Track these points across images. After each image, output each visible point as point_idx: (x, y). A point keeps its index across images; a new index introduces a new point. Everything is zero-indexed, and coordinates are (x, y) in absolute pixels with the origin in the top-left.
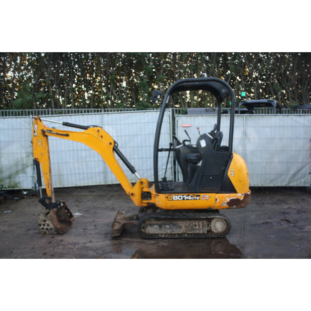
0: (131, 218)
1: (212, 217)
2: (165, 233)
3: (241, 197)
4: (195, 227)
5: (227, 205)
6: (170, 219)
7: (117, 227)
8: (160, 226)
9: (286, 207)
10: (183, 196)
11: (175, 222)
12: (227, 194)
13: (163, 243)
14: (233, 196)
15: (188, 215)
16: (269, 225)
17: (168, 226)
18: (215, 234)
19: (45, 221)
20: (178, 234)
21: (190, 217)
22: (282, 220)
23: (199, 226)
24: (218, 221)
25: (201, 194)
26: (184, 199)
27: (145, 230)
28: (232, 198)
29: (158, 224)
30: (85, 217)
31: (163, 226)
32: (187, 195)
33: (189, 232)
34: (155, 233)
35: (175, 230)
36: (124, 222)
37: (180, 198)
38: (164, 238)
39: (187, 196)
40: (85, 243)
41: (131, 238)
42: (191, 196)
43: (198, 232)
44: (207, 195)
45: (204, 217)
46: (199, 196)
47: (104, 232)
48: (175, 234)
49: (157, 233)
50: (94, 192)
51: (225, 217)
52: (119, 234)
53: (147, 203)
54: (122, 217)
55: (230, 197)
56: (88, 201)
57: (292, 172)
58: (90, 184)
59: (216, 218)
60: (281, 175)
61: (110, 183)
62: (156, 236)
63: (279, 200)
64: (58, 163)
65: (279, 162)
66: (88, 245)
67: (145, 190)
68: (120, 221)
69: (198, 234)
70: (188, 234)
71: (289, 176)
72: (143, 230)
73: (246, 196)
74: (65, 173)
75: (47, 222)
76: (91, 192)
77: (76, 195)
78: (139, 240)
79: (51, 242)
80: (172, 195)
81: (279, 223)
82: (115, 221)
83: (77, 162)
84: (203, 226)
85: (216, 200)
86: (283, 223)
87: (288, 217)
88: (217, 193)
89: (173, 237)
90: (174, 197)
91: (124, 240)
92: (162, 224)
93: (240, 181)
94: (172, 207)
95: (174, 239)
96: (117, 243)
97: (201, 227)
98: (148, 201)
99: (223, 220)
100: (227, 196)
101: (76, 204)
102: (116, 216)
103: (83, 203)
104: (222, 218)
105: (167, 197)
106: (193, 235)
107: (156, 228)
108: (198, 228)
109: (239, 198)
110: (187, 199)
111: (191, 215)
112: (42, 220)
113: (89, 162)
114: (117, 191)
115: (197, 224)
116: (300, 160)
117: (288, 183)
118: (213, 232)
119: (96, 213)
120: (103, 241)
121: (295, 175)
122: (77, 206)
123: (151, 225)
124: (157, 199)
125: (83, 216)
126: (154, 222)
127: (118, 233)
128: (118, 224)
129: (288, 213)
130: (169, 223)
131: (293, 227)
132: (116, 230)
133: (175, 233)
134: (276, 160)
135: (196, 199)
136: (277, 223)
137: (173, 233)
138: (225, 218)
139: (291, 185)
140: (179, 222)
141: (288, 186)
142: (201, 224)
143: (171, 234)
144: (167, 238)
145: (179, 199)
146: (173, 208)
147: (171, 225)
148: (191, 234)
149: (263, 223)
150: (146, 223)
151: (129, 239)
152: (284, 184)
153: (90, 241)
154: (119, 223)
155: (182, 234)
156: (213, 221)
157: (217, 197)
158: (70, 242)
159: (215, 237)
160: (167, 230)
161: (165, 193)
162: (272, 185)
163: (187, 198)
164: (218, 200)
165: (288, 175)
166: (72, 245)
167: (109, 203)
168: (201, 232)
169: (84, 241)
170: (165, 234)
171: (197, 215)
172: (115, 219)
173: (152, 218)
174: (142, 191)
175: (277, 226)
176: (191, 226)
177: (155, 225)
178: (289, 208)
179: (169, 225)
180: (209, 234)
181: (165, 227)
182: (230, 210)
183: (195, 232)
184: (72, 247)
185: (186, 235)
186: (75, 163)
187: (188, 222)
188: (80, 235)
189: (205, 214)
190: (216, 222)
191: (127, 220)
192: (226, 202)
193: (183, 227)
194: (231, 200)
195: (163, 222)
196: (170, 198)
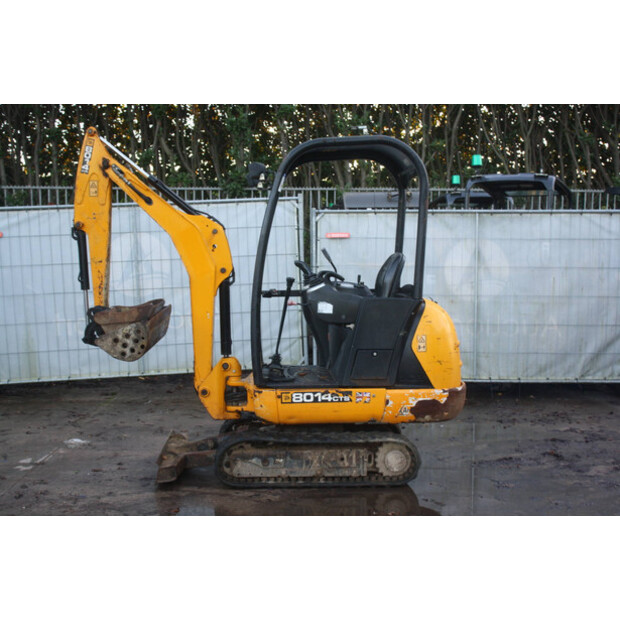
0: (201, 446)
1: (377, 440)
2: (276, 475)
3: (441, 396)
4: (341, 464)
5: (411, 415)
6: (285, 444)
7: (170, 462)
8: (265, 461)
9: (563, 427)
10: (314, 393)
11: (297, 452)
12: (411, 391)
13: (270, 497)
14: (423, 394)
15: (326, 435)
16: (511, 465)
17: (281, 461)
18: (384, 478)
20: (304, 478)
21: (328, 441)
22: (544, 454)
23: (350, 459)
24: (392, 449)
25: (354, 391)
26: (316, 400)
27: (231, 471)
28: (421, 399)
29: (259, 457)
30: (94, 448)
31: (271, 460)
32: (323, 391)
33: (327, 474)
34: (253, 475)
35: (296, 468)
36: (186, 453)
37: (308, 397)
38: (274, 487)
39: (323, 394)
40: (99, 498)
41: (200, 487)
42: (333, 395)
43: (347, 473)
44: (368, 392)
45: (361, 441)
46: (350, 393)
47: (142, 476)
48: (297, 479)
49: (259, 475)
50: (113, 394)
51: (407, 440)
52: (173, 479)
53: (237, 411)
54: (182, 444)
55: (417, 396)
56: (100, 414)
57: (591, 348)
58: (104, 376)
59: (387, 442)
60: (564, 355)
61: (153, 373)
62: (256, 481)
63: (556, 414)
64: (27, 324)
65: (558, 325)
66: (104, 500)
67: (234, 382)
68: (177, 452)
69: (348, 478)
70: (326, 478)
71: (583, 358)
72: (227, 470)
73: (452, 394)
74: (43, 348)
76: (107, 395)
77: (71, 402)
78: (217, 491)
79: (21, 496)
80: (292, 391)
81: (535, 460)
82: (166, 451)
83: (73, 322)
84: (358, 460)
85: (387, 402)
86: (544, 460)
87: (562, 450)
88: (388, 388)
89: (293, 484)
90: (294, 395)
91: (184, 491)
92: (269, 456)
93: (440, 362)
94: (291, 418)
95: (295, 487)
96: (167, 496)
97: (354, 461)
98: (239, 408)
99: (405, 449)
100: (411, 395)
101: (73, 420)
102: (168, 442)
103: (88, 420)
104: (401, 444)
105: (280, 397)
106: (336, 480)
107: (256, 465)
108: (347, 464)
109: (437, 399)
110: (323, 401)
111: (333, 436)
114: (169, 392)
115: (345, 456)
116: (611, 319)
117: (582, 376)
118: (382, 474)
119: (120, 438)
120: (139, 493)
121: (597, 355)
122: (74, 424)
123: (245, 458)
124: (257, 400)
125: (89, 445)
126: (250, 450)
127: (173, 476)
128: (172, 456)
129: (562, 441)
130: (283, 453)
131: (565, 467)
132: (166, 468)
133: (296, 475)
134: (553, 319)
135: (343, 401)
136: (531, 459)
137: (292, 475)
138: (407, 443)
139: (589, 379)
140: (305, 452)
141: (580, 381)
142: (354, 457)
143: (289, 478)
144: (280, 488)
145: (306, 400)
146: (293, 421)
147: (288, 458)
148: (333, 478)
149: (500, 460)
150: (234, 453)
151: (196, 489)
152: (571, 378)
153: (110, 494)
154: (175, 455)
155: (312, 478)
156: (380, 449)
157: (388, 397)
158: (64, 495)
159: (384, 484)
160: (280, 468)
161: (276, 388)
162: (542, 379)
163: (324, 398)
164: (391, 403)
165: (580, 355)
166: (68, 500)
167: (150, 419)
168: (354, 473)
169: (97, 494)
170: (276, 479)
171: (347, 437)
172: (166, 447)
173: (248, 442)
174: (227, 386)
175: (530, 465)
176: (332, 459)
177: (253, 457)
178: (572, 430)
179: (285, 457)
180: (373, 478)
181: (275, 463)
182: (417, 425)
183: (341, 475)
184: (70, 503)
185: (322, 481)
186: (69, 325)
187: (326, 452)
188: (86, 482)
189: (362, 434)
190: (388, 452)
191: (192, 450)
192: (408, 407)
193: (315, 461)
194: (420, 403)
195: (271, 451)
196: (287, 398)
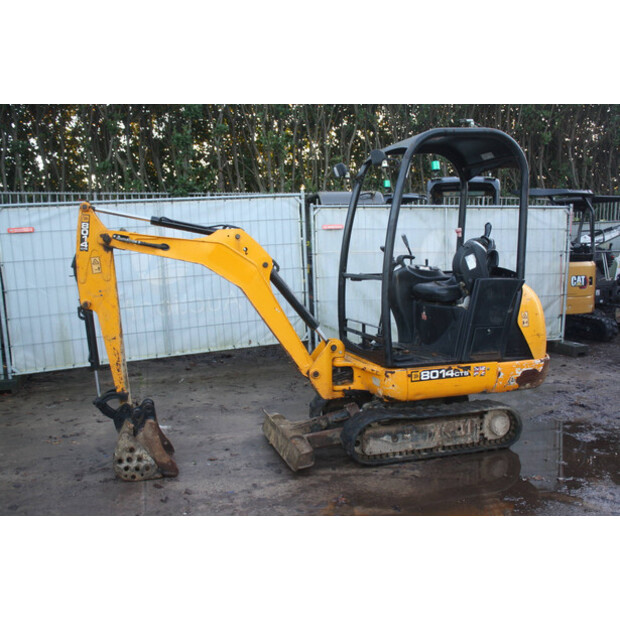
2: (403, 449)
3: (539, 366)
4: (458, 433)
5: (516, 384)
6: (413, 420)
8: (395, 437)
10: (440, 370)
11: (421, 426)
12: (517, 362)
14: (525, 365)
17: (409, 435)
18: (489, 442)
19: (132, 450)
20: (425, 450)
23: (466, 428)
25: (473, 365)
26: (441, 376)
27: (363, 449)
28: (525, 369)
29: (389, 434)
30: (182, 433)
31: (400, 436)
32: (446, 367)
33: (446, 444)
34: (384, 451)
35: (421, 441)
36: (306, 435)
37: (434, 374)
38: (404, 461)
39: (446, 371)
40: (249, 492)
42: (455, 370)
43: (462, 441)
44: (483, 366)
46: (469, 368)
49: (388, 451)
52: (313, 463)
53: (344, 391)
55: (521, 366)
62: (385, 458)
64: (60, 315)
67: (340, 363)
68: (297, 434)
69: (461, 445)
70: (444, 448)
72: (357, 449)
73: (546, 362)
75: (137, 453)
78: (354, 471)
80: (420, 370)
84: (472, 428)
85: (499, 374)
86: (578, 410)
87: (576, 399)
88: (499, 361)
89: (418, 457)
90: (423, 373)
92: (398, 432)
93: (538, 335)
94: (418, 394)
97: (469, 430)
98: (346, 387)
100: (518, 366)
102: (276, 424)
104: (503, 410)
105: (410, 376)
107: (386, 442)
108: (463, 433)
109: (536, 368)
110: (447, 377)
111: (449, 408)
112: (125, 450)
113: (132, 310)
115: (462, 426)
116: (545, 292)
118: (486, 439)
119: (195, 421)
123: (377, 436)
124: (389, 380)
125: (174, 430)
126: (380, 428)
128: (299, 440)
129: (566, 392)
130: (410, 428)
132: (305, 454)
133: (420, 448)
135: (464, 376)
137: (416, 448)
138: (509, 408)
140: (429, 425)
142: (469, 425)
143: (414, 452)
144: (409, 461)
145: (432, 377)
146: (419, 397)
147: (414, 433)
150: (367, 433)
153: (255, 486)
155: (431, 449)
156: (486, 416)
157: (500, 369)
158: (211, 493)
160: (408, 443)
161: (405, 367)
163: (447, 374)
164: (502, 374)
166: (220, 498)
168: (469, 440)
169: (242, 487)
170: (401, 453)
172: (281, 431)
174: (333, 366)
176: (452, 430)
177: (384, 435)
179: (411, 432)
180: (482, 444)
181: (403, 438)
182: (519, 392)
183: (457, 443)
185: (440, 451)
187: (445, 423)
188: (217, 474)
189: (473, 405)
190: (495, 417)
192: (515, 377)
193: (437, 433)
194: (524, 373)
195: (400, 427)
196: (416, 376)
